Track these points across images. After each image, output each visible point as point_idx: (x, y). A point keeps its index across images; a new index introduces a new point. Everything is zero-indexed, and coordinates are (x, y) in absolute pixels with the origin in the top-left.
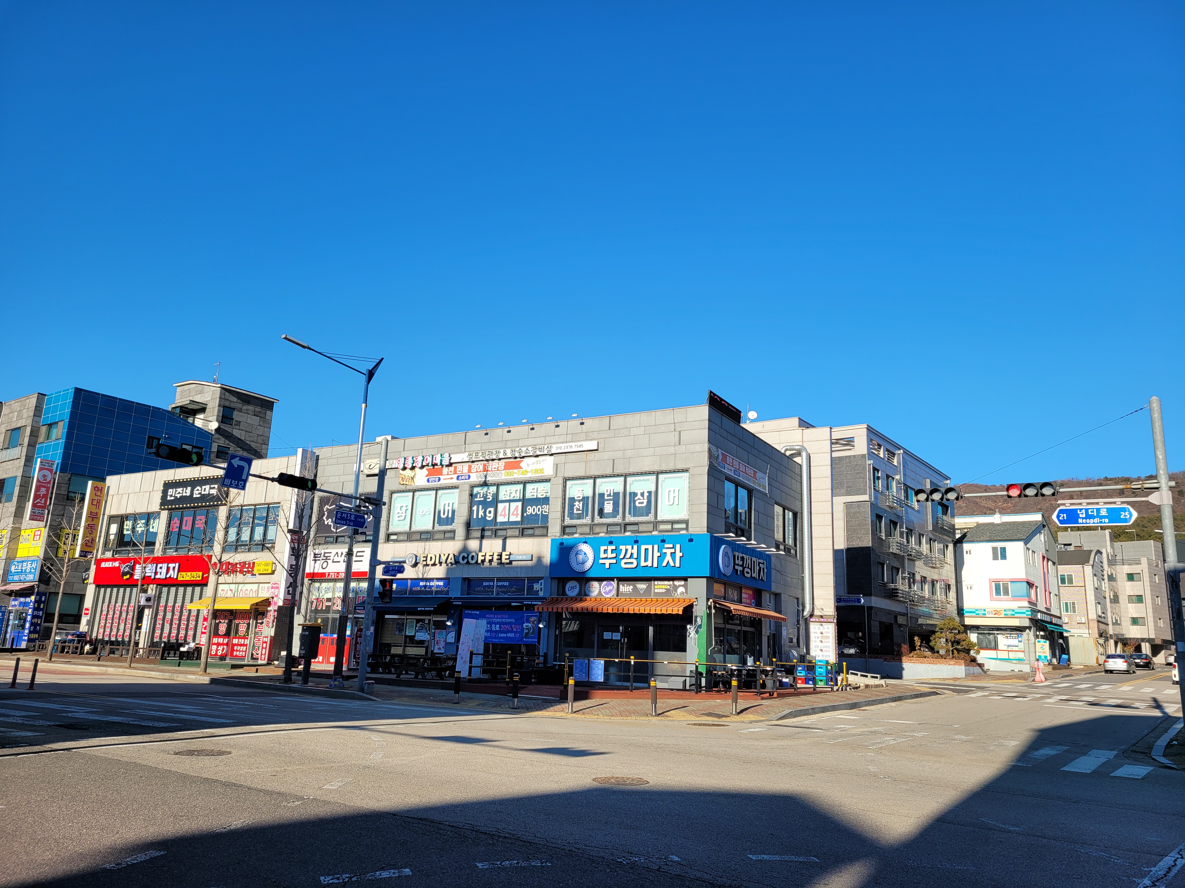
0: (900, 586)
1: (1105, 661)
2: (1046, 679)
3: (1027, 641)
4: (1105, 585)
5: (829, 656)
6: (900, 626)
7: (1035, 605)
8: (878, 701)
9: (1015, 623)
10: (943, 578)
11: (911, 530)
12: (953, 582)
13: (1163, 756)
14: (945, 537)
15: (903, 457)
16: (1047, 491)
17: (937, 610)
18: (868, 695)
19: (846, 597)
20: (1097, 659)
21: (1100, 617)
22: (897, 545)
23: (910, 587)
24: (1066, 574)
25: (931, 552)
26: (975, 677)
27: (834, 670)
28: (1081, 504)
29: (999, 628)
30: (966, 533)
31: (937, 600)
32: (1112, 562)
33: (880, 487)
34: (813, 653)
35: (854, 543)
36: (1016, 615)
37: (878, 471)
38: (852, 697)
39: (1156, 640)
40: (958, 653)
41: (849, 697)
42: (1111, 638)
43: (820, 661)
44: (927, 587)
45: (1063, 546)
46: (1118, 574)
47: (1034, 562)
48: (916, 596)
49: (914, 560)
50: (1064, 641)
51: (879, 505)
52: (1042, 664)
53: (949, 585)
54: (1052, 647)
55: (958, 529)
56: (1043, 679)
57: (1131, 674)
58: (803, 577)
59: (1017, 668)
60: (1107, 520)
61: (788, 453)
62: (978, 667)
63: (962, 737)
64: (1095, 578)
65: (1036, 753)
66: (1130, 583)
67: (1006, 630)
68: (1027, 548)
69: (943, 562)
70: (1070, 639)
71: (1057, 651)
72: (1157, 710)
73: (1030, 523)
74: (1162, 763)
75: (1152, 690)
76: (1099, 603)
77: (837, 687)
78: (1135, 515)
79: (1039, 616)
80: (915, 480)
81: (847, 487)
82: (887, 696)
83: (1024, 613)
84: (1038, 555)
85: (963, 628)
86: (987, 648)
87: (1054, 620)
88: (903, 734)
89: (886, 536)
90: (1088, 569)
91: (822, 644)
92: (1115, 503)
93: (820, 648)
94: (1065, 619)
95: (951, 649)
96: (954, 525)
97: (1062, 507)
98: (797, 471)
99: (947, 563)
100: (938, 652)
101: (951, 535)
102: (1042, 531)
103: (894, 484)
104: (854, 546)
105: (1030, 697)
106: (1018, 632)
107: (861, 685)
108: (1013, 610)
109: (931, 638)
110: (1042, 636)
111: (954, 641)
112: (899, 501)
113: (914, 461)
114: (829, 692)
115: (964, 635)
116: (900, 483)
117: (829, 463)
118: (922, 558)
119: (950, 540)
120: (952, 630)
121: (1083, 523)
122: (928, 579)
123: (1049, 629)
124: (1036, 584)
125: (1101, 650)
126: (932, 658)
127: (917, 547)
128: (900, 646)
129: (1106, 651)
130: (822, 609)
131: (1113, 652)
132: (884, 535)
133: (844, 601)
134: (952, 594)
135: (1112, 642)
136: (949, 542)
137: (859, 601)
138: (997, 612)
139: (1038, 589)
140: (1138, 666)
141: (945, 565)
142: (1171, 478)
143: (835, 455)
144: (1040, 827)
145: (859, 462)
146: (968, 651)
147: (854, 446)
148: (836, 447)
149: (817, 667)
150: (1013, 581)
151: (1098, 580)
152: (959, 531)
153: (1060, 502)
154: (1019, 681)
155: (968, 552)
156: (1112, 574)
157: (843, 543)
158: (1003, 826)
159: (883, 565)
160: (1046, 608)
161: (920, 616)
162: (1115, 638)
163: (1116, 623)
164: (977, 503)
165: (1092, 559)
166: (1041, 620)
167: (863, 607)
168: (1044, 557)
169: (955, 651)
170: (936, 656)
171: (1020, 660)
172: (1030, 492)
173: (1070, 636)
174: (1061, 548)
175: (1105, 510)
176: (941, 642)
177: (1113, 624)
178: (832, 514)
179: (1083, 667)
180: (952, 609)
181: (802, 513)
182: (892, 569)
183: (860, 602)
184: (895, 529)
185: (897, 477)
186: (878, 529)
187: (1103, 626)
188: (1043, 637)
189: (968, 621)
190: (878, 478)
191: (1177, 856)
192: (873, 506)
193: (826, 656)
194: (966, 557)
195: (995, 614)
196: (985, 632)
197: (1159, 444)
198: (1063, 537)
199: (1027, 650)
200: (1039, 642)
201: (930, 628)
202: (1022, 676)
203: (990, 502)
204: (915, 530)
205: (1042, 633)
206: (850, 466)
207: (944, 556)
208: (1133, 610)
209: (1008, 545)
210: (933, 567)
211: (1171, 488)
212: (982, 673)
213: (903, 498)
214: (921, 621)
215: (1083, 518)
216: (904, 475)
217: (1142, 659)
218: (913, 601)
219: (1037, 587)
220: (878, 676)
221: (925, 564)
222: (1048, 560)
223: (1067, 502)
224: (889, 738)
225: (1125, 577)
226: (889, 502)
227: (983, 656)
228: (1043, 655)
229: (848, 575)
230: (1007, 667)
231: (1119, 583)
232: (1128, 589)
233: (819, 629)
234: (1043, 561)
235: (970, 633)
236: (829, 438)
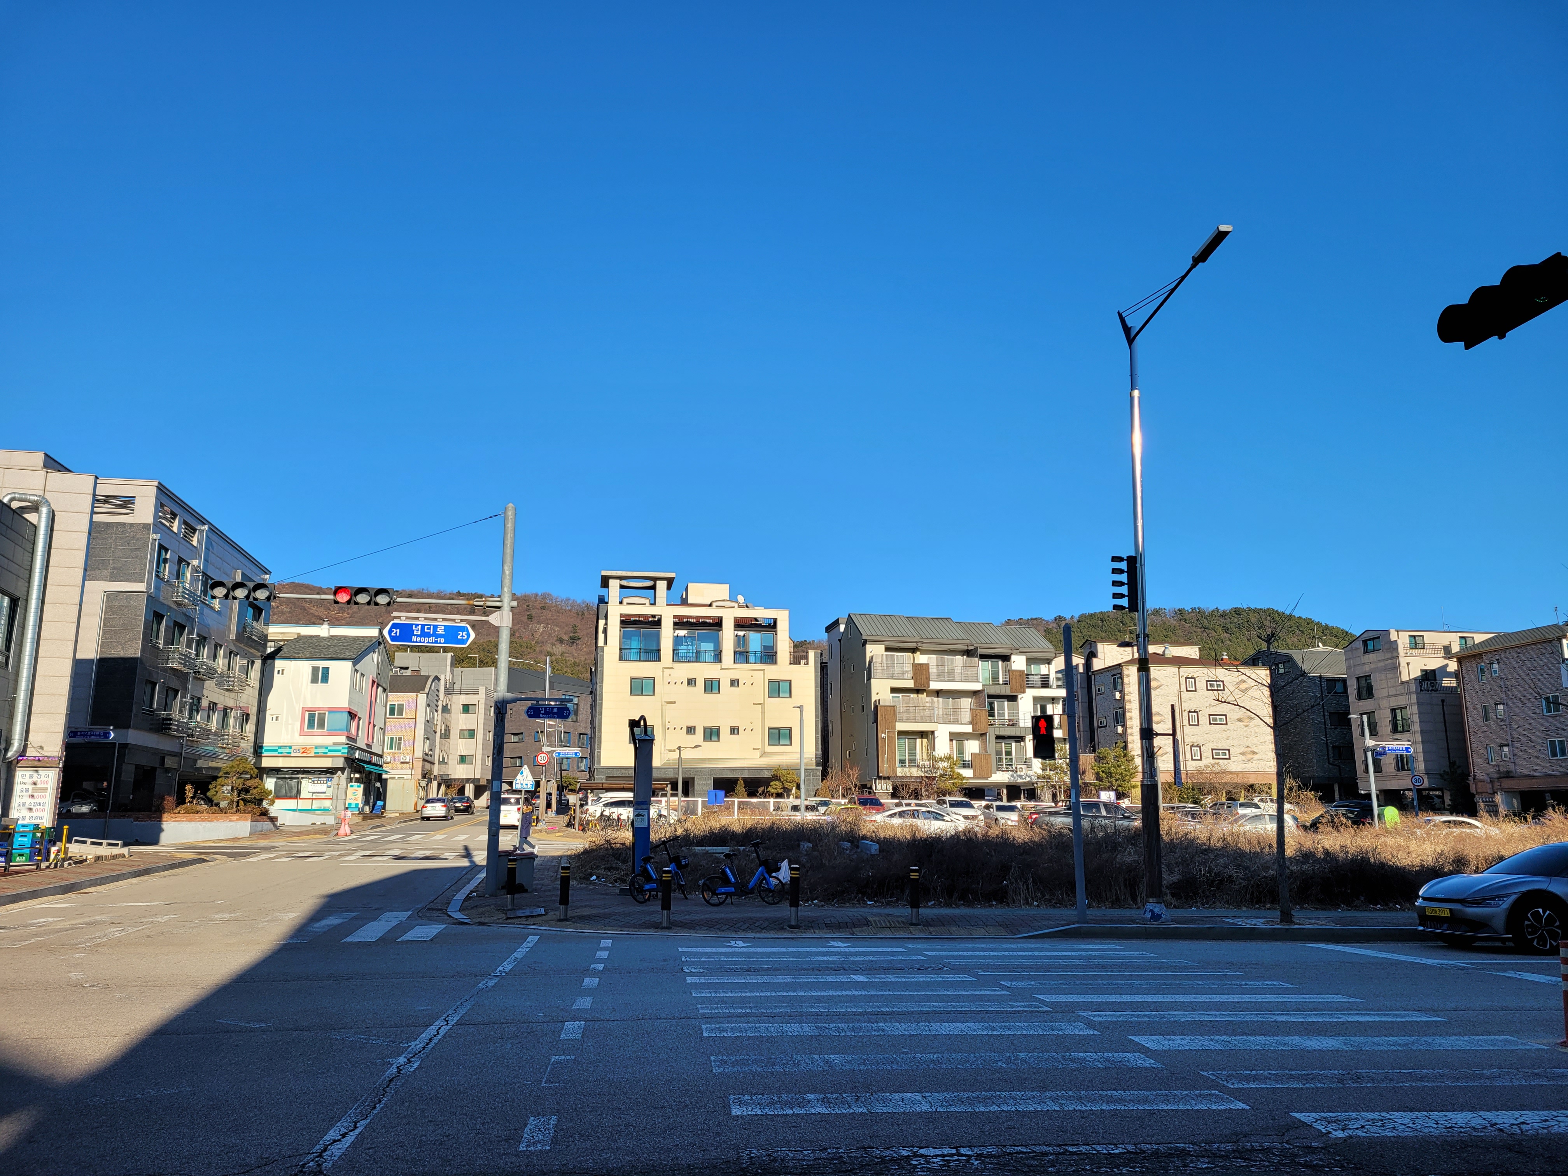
0: (176, 715)
1: (423, 807)
2: (352, 832)
3: (337, 786)
4: (438, 717)
5: (42, 818)
6: (167, 770)
7: (354, 740)
8: (110, 878)
9: (327, 763)
10: (241, 705)
11: (205, 638)
12: (253, 711)
13: (459, 911)
14: (252, 651)
15: (207, 536)
16: (382, 599)
17: (225, 748)
18: (95, 871)
19: (87, 730)
20: (416, 805)
21: (427, 754)
22: (179, 658)
23: (191, 717)
24: (396, 704)
25: (229, 669)
26: (263, 835)
27: (46, 838)
28: (417, 618)
29: (305, 771)
30: (282, 647)
31: (228, 735)
32: (449, 691)
33: (167, 573)
34: (14, 814)
35: (113, 652)
36: (330, 754)
37: (166, 550)
38: (70, 875)
39: (481, 780)
40: (245, 804)
41: (65, 875)
42: (435, 779)
43: (23, 826)
44: (215, 717)
45: (398, 669)
46: (453, 706)
47: (361, 687)
48: (198, 730)
49: (203, 680)
50: (381, 784)
51: (162, 599)
52: (350, 814)
53: (248, 715)
54: (366, 793)
55: (271, 641)
56: (348, 832)
57: (448, 820)
58: (14, 699)
59: (319, 820)
60: (443, 640)
61: (15, 505)
62: (269, 822)
63: (225, 915)
64: (428, 709)
65: (317, 925)
66: (464, 715)
67: (314, 773)
68: (356, 670)
69: (244, 684)
70: (389, 782)
71: (372, 797)
72: (466, 860)
73: (364, 638)
74: (457, 919)
75: (465, 836)
76: (428, 739)
77: (47, 863)
78: (473, 635)
79: (357, 754)
80: (220, 569)
81: (114, 568)
82: (128, 870)
83: (340, 751)
84: (368, 679)
85: (256, 771)
86: (286, 797)
87: (374, 760)
88: (138, 920)
89: (166, 643)
90: (422, 698)
91: (32, 801)
92: (453, 620)
93: (27, 805)
94: (387, 758)
95: (236, 799)
96: (266, 636)
97: (396, 621)
98: (28, 533)
99: (249, 685)
100: (217, 805)
101: (261, 649)
102: (377, 650)
103: (189, 572)
104: (113, 656)
105: (327, 855)
106: (329, 775)
107: (89, 857)
108: (327, 748)
109: (210, 786)
110: (356, 778)
111: (242, 789)
112: (193, 598)
113: (222, 543)
114: (32, 871)
115: (257, 780)
116: (197, 571)
117: (85, 527)
118: (215, 678)
119: (259, 654)
120: (241, 774)
121: (417, 642)
122: (218, 705)
123: (367, 769)
124: (359, 715)
125: (422, 793)
126: (208, 813)
127: (210, 662)
128: (162, 799)
129: (427, 795)
130: (42, 748)
131: (435, 796)
132: (162, 642)
133: (81, 735)
134: (250, 727)
135: (435, 783)
136: (257, 658)
137: (107, 735)
138: (305, 750)
139: (361, 722)
140: (457, 810)
141: (247, 687)
142: (514, 597)
143: (97, 518)
144: (295, 1017)
145: (138, 535)
146: (260, 801)
147: (133, 510)
148: (99, 507)
149: (17, 835)
150: (332, 711)
151: (431, 711)
152: (273, 643)
153: (395, 614)
154: (319, 836)
155: (281, 672)
156: (447, 705)
157: (94, 649)
158: (247, 1025)
159: (154, 685)
160: (367, 744)
161: (200, 757)
162: (438, 779)
163: (443, 762)
164: (305, 609)
165: (428, 686)
166: (358, 759)
167: (112, 744)
168: (374, 682)
169: (242, 803)
170: (213, 810)
171: (325, 811)
172: (362, 598)
173: (390, 778)
174: (396, 672)
175: (443, 628)
176: (224, 791)
177: (440, 763)
178: (81, 605)
179: (398, 815)
180: (247, 746)
181: (27, 600)
182: (167, 690)
183: (109, 737)
184: (181, 635)
185: (195, 562)
186: (154, 634)
187: (428, 766)
188: (358, 780)
189: (266, 763)
190: (165, 561)
191: (442, 1023)
192: (152, 599)
193: (37, 817)
194: (277, 678)
195: (303, 753)
196: (287, 776)
197: (508, 558)
198: (401, 659)
199: (335, 798)
200: (352, 786)
201: (211, 773)
202: (324, 830)
203: (322, 610)
204: (210, 638)
205: (357, 776)
206: (121, 538)
207: (247, 675)
208: (462, 746)
209: (334, 666)
210: (228, 690)
211: (512, 608)
212: (274, 829)
213: (199, 593)
214: (200, 763)
215: (417, 636)
216: (206, 560)
217: (463, 802)
218: (192, 735)
219: (360, 719)
220: (119, 842)
221: (219, 685)
222: (378, 685)
223: (403, 614)
224: (115, 930)
225: (460, 708)
226: (177, 596)
227: (279, 808)
228: (353, 803)
229: (95, 697)
230: (307, 820)
231: (452, 715)
232: (460, 721)
233: (31, 777)
234: (372, 686)
235: (267, 777)
236: (91, 491)
